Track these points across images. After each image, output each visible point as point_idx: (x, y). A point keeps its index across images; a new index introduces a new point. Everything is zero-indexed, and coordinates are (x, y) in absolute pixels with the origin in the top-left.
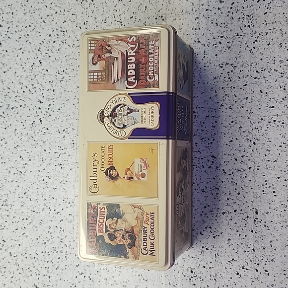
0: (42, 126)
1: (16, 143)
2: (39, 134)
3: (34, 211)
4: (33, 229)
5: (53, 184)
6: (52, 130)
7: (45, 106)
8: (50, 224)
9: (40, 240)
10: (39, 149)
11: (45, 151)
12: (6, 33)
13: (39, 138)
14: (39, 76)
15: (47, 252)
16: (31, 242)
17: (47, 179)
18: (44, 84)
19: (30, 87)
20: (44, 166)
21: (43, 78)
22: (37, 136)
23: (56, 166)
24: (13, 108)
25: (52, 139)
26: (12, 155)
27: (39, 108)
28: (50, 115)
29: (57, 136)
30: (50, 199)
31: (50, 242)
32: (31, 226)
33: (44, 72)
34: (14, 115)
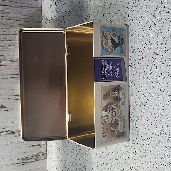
0: (157, 72)
1: (140, 85)
2: (156, 78)
3: (154, 134)
4: (154, 146)
5: (167, 115)
6: (165, 75)
7: (159, 56)
8: (166, 145)
9: (160, 155)
10: (156, 89)
11: (160, 90)
12: (132, 7)
13: (156, 81)
14: (155, 34)
15: (165, 165)
16: (154, 156)
17: (162, 111)
18: (158, 40)
19: (149, 44)
20: (160, 101)
21: (157, 35)
22: (154, 79)
23: (168, 102)
24: (138, 60)
25: (165, 81)
26: (138, 93)
27: (155, 59)
28: (163, 63)
29: (169, 79)
30: (165, 126)
31: (167, 158)
32: (153, 144)
33: (158, 31)
34: (138, 65)
